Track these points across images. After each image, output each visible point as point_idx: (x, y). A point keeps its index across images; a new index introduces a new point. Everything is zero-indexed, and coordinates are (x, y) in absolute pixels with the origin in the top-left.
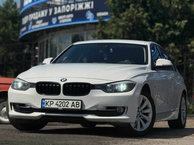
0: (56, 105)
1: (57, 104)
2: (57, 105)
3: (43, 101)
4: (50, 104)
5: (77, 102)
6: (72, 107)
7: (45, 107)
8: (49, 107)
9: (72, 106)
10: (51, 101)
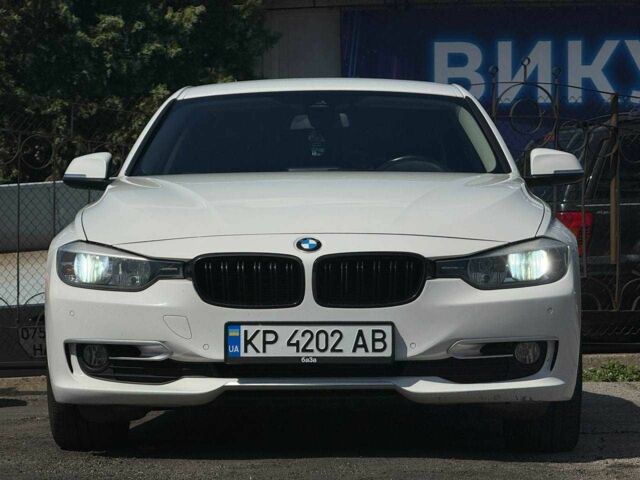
0: (289, 344)
1: (294, 341)
2: (293, 345)
3: (233, 333)
4: (265, 343)
5: (374, 332)
6: (358, 350)
7: (243, 354)
8: (261, 355)
9: (356, 346)
10: (265, 332)
